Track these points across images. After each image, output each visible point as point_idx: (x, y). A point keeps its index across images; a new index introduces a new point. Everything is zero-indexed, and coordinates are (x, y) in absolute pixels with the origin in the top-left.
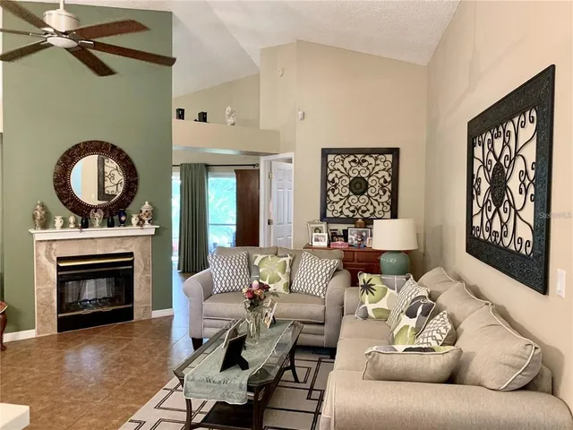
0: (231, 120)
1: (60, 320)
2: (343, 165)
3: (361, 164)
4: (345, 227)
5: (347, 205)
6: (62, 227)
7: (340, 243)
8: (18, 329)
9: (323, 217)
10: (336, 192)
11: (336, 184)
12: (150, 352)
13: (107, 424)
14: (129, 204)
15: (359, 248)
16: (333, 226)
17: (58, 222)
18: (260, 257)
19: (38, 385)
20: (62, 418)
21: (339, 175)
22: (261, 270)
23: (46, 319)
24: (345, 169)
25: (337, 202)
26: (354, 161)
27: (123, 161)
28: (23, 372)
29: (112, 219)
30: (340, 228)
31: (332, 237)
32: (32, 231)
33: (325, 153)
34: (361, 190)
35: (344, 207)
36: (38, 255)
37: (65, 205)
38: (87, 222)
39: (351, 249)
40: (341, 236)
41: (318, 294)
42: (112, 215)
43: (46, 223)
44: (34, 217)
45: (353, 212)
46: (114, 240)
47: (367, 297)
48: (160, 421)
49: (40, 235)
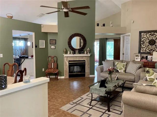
0: (111, 25)
1: (69, 75)
2: (146, 36)
3: (153, 35)
4: (147, 55)
5: (148, 48)
6: (70, 54)
7: (144, 60)
8: (61, 76)
9: (139, 52)
10: (144, 44)
11: (144, 42)
12: (88, 84)
13: (75, 97)
14: (84, 48)
15: (151, 62)
16: (143, 55)
17: (69, 53)
18: (117, 63)
19: (63, 87)
20: (67, 94)
21: (145, 39)
22: (117, 66)
23: (66, 74)
24: (147, 37)
25: (144, 48)
26: (151, 35)
27: (83, 38)
28: (61, 84)
29: (80, 52)
30: (145, 55)
31: (142, 58)
32: (64, 54)
33: (140, 33)
34: (153, 44)
35: (147, 49)
36: (65, 60)
37: (70, 49)
38: (75, 53)
39: (148, 62)
40: (145, 58)
41: (134, 74)
42: (80, 51)
43: (66, 53)
44: (64, 51)
45: (150, 50)
46: (81, 57)
47: (147, 75)
48: (87, 99)
49: (65, 55)
